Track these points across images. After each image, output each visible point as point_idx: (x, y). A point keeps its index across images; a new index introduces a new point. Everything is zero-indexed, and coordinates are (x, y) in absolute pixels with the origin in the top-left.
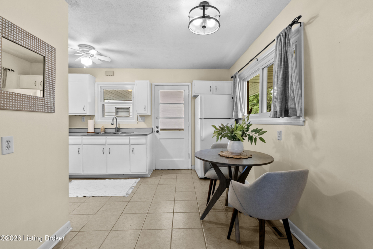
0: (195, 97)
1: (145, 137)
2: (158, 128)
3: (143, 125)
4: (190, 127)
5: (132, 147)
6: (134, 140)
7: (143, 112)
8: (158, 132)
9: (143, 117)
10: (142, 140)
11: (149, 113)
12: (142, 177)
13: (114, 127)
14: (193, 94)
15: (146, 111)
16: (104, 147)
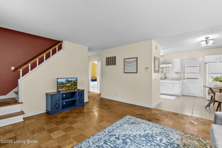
0: (206, 63)
1: (179, 81)
2: (184, 77)
3: (177, 76)
4: (203, 78)
5: (173, 84)
6: (174, 82)
7: (177, 71)
8: (184, 79)
9: (177, 73)
10: (178, 82)
11: (180, 71)
12: (177, 96)
13: (164, 77)
14: (205, 62)
15: (179, 71)
16: (162, 83)
